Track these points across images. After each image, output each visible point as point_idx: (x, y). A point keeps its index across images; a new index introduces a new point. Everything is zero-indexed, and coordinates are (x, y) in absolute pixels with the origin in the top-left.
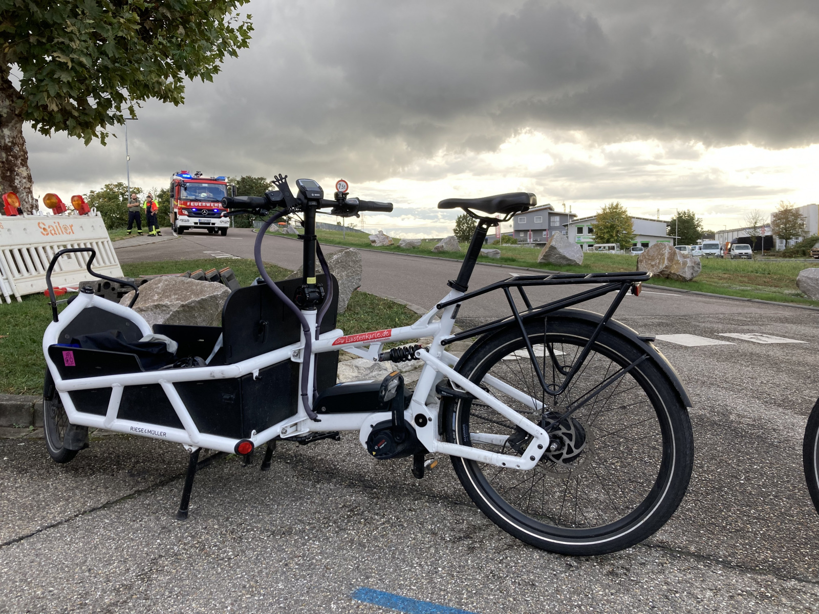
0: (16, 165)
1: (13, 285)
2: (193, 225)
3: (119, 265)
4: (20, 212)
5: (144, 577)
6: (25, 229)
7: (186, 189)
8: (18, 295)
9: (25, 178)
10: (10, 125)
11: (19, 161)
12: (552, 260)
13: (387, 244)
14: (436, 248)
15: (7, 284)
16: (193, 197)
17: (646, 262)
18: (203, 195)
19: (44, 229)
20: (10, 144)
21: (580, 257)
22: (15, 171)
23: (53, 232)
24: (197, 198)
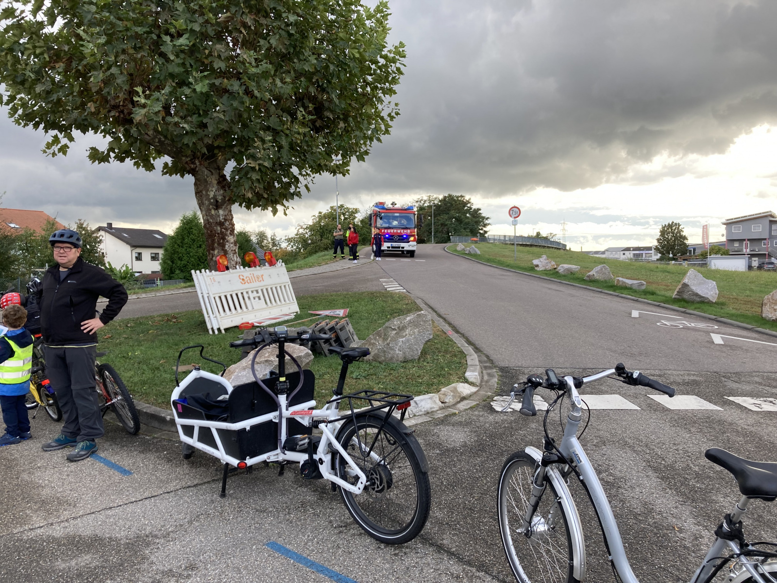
0: (226, 235)
1: (219, 321)
3: (296, 303)
4: (227, 268)
6: (230, 281)
7: (381, 218)
8: (222, 329)
9: (232, 243)
10: (223, 207)
11: (229, 232)
12: (686, 296)
13: (550, 269)
14: (588, 277)
15: (216, 320)
17: (770, 305)
18: (395, 223)
19: (243, 279)
20: (223, 221)
21: (714, 295)
22: (225, 239)
23: (249, 281)
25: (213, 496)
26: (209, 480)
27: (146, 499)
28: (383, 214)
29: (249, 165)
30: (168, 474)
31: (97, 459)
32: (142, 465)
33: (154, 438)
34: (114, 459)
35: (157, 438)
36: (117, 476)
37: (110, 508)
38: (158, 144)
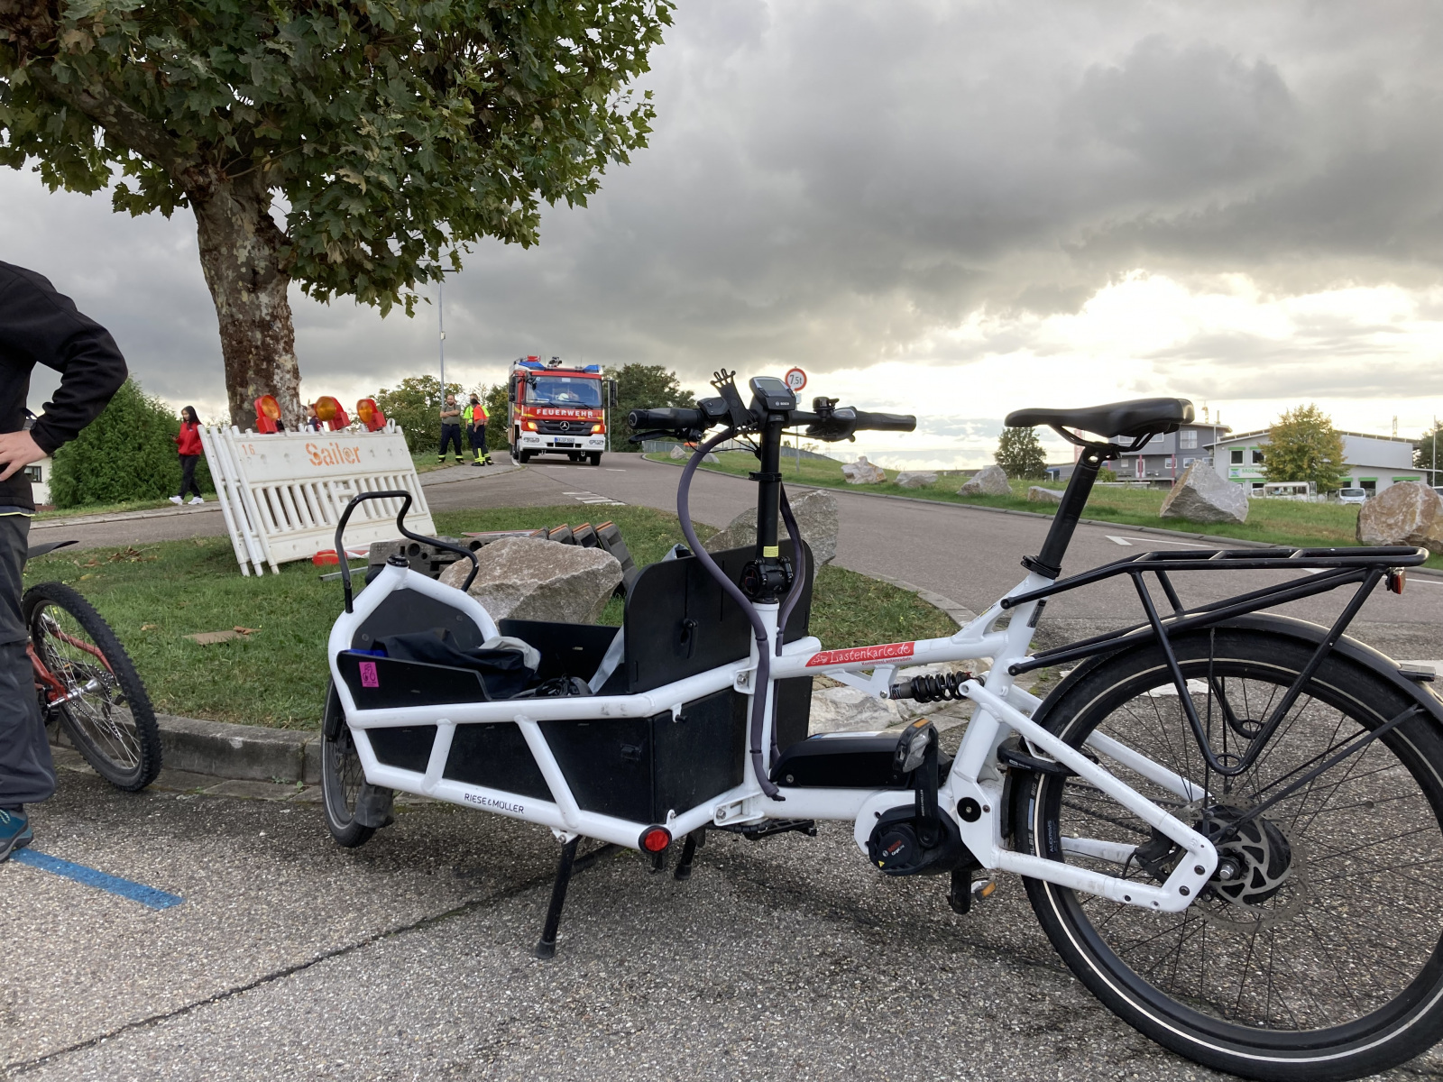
0: (276, 352)
1: (267, 545)
2: (546, 446)
3: (429, 515)
4: (280, 427)
5: (488, 1052)
6: (286, 455)
7: (534, 387)
8: (273, 563)
9: (288, 372)
10: (270, 287)
11: (281, 346)
12: (1188, 512)
13: (875, 481)
14: (965, 489)
15: (258, 544)
16: (546, 401)
17: (1376, 518)
18: (563, 397)
19: (315, 455)
20: (268, 318)
21: (1242, 508)
22: (274, 361)
23: (328, 460)
24: (553, 402)
25: (506, 954)
26: (456, 904)
27: (270, 978)
28: (538, 379)
29: (345, 179)
30: (306, 895)
31: (40, 864)
32: (203, 873)
33: (204, 797)
34: (102, 861)
35: (213, 797)
36: (131, 914)
37: (152, 1021)
38: (115, 120)
